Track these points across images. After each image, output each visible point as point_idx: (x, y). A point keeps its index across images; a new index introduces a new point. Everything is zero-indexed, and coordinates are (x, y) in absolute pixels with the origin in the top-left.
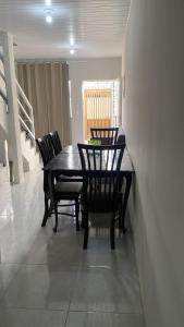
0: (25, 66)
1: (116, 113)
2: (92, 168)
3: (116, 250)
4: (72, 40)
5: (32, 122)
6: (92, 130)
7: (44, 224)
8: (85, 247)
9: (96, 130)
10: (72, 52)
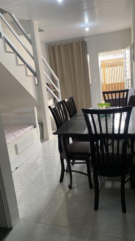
0: (53, 47)
1: (129, 77)
2: (99, 132)
3: (128, 214)
4: (86, 20)
5: (59, 91)
6: (104, 93)
7: (61, 180)
8: (96, 208)
9: (108, 93)
10: (87, 29)
